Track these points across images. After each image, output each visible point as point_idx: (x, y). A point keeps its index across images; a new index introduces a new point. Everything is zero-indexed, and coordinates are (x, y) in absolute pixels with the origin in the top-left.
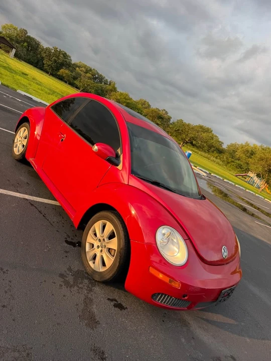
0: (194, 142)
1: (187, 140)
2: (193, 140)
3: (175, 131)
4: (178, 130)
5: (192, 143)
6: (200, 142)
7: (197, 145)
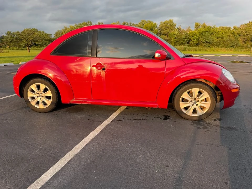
0: (36, 43)
1: (30, 44)
2: (34, 41)
3: (11, 42)
4: (12, 40)
5: (35, 44)
6: (41, 41)
7: (40, 44)
